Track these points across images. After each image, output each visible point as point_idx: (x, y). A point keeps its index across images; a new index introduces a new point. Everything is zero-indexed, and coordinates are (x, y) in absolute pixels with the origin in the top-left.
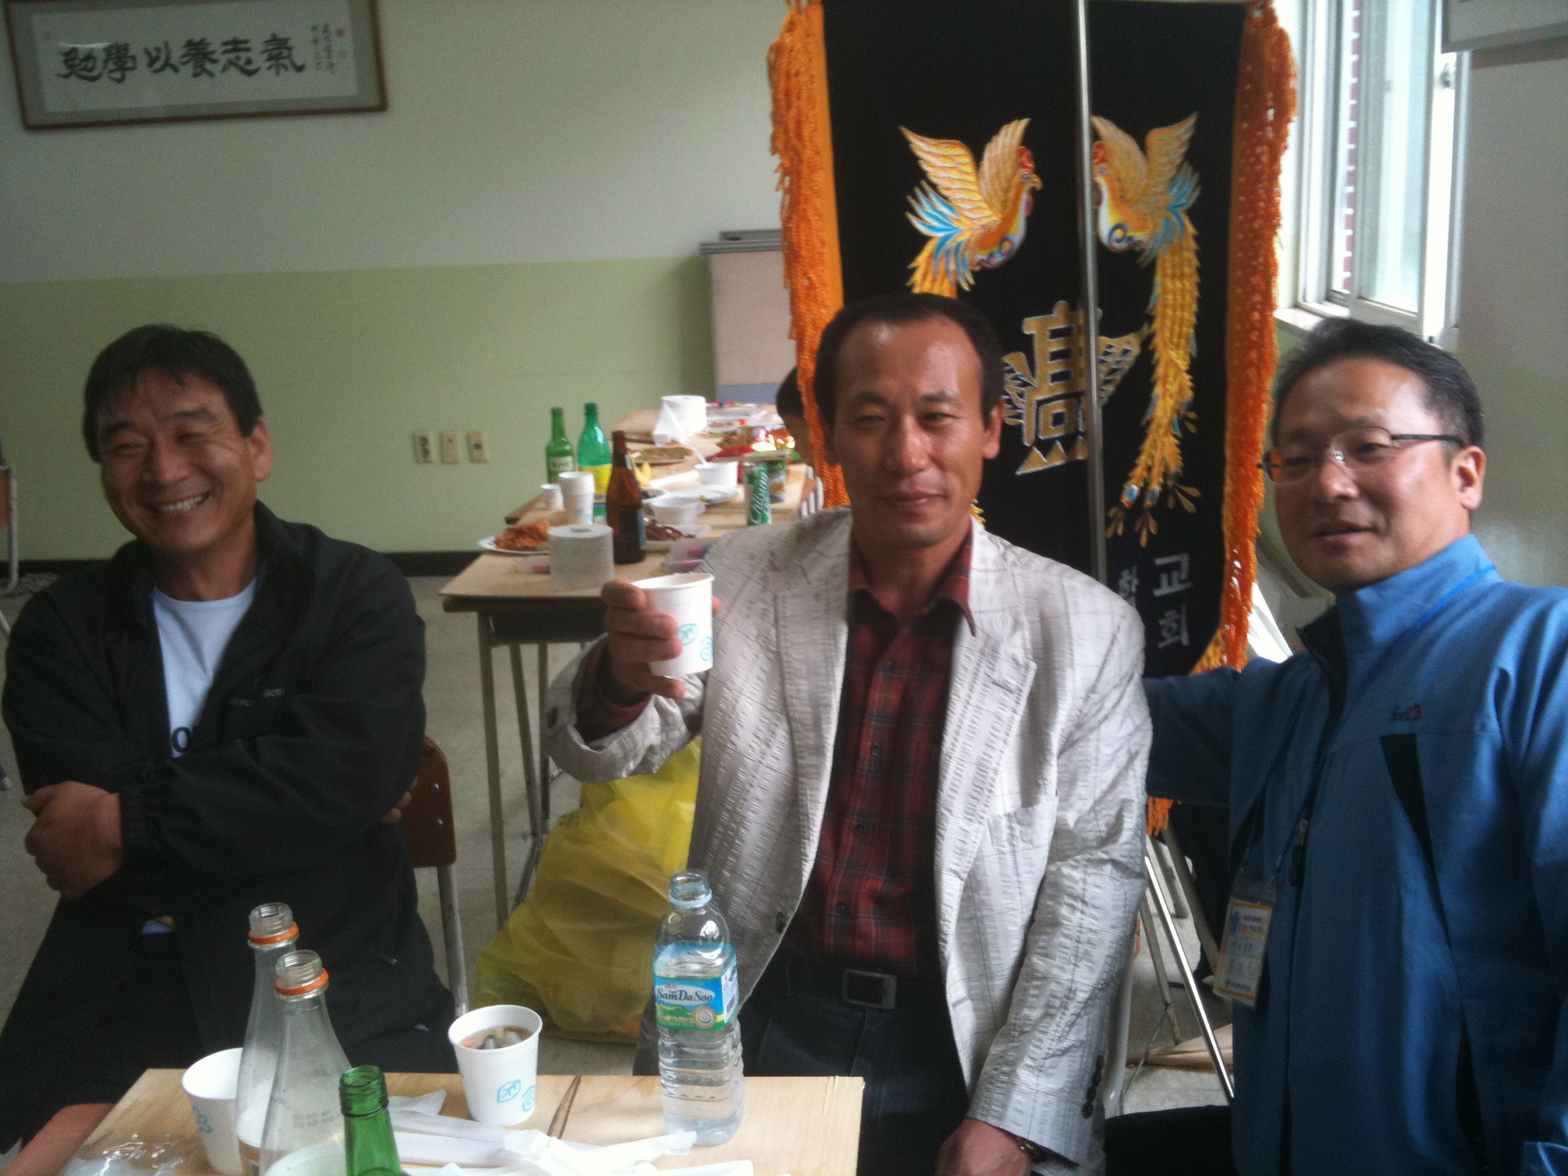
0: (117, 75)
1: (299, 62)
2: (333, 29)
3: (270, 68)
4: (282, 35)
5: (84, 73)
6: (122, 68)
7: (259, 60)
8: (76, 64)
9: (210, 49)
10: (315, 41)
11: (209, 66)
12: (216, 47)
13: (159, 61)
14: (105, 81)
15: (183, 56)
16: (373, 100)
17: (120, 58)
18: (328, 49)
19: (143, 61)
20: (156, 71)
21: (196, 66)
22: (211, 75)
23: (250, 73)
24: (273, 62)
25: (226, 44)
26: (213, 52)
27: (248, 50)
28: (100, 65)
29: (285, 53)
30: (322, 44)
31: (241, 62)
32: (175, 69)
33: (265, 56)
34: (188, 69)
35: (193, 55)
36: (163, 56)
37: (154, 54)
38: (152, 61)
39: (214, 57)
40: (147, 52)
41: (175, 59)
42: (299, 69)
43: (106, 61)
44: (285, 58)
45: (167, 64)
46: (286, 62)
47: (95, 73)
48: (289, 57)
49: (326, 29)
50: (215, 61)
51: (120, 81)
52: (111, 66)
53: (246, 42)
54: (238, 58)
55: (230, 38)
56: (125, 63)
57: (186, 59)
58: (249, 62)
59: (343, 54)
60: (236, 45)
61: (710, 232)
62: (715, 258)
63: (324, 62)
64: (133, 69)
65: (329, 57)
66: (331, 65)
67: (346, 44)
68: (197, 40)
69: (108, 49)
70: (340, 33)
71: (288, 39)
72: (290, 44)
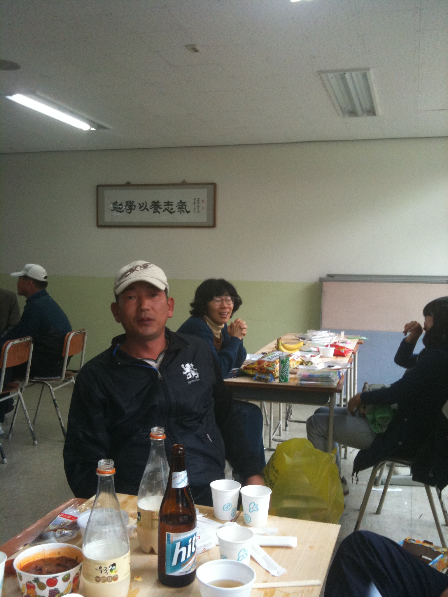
0: (129, 211)
1: (188, 210)
2: (201, 200)
4: (183, 201)
5: (119, 210)
6: (131, 209)
7: (175, 209)
8: (116, 207)
9: (160, 204)
10: (194, 204)
11: (159, 210)
12: (162, 203)
13: (143, 207)
14: (125, 212)
16: (211, 224)
17: (130, 205)
18: (198, 206)
19: (138, 206)
20: (141, 211)
21: (154, 210)
22: (159, 213)
23: (171, 213)
24: (180, 210)
25: (165, 203)
26: (161, 205)
27: (172, 205)
28: (124, 207)
29: (184, 207)
30: (197, 204)
31: (169, 209)
32: (148, 210)
33: (178, 207)
34: (152, 210)
35: (154, 206)
36: (145, 205)
37: (142, 205)
38: (141, 207)
39: (160, 207)
40: (139, 204)
41: (148, 207)
42: (188, 212)
43: (126, 206)
44: (184, 208)
45: (145, 208)
46: (184, 210)
47: (122, 210)
48: (185, 208)
49: (198, 200)
50: (161, 208)
51: (130, 213)
52: (127, 208)
53: (172, 202)
54: (168, 208)
55: (167, 201)
56: (132, 207)
57: (151, 207)
58: (172, 209)
59: (203, 208)
60: (168, 203)
61: (323, 274)
62: (324, 283)
63: (197, 211)
64: (134, 209)
65: (198, 209)
66: (199, 212)
67: (204, 205)
68: (156, 201)
69: (127, 202)
70: (203, 201)
71: (186, 202)
72: (186, 204)
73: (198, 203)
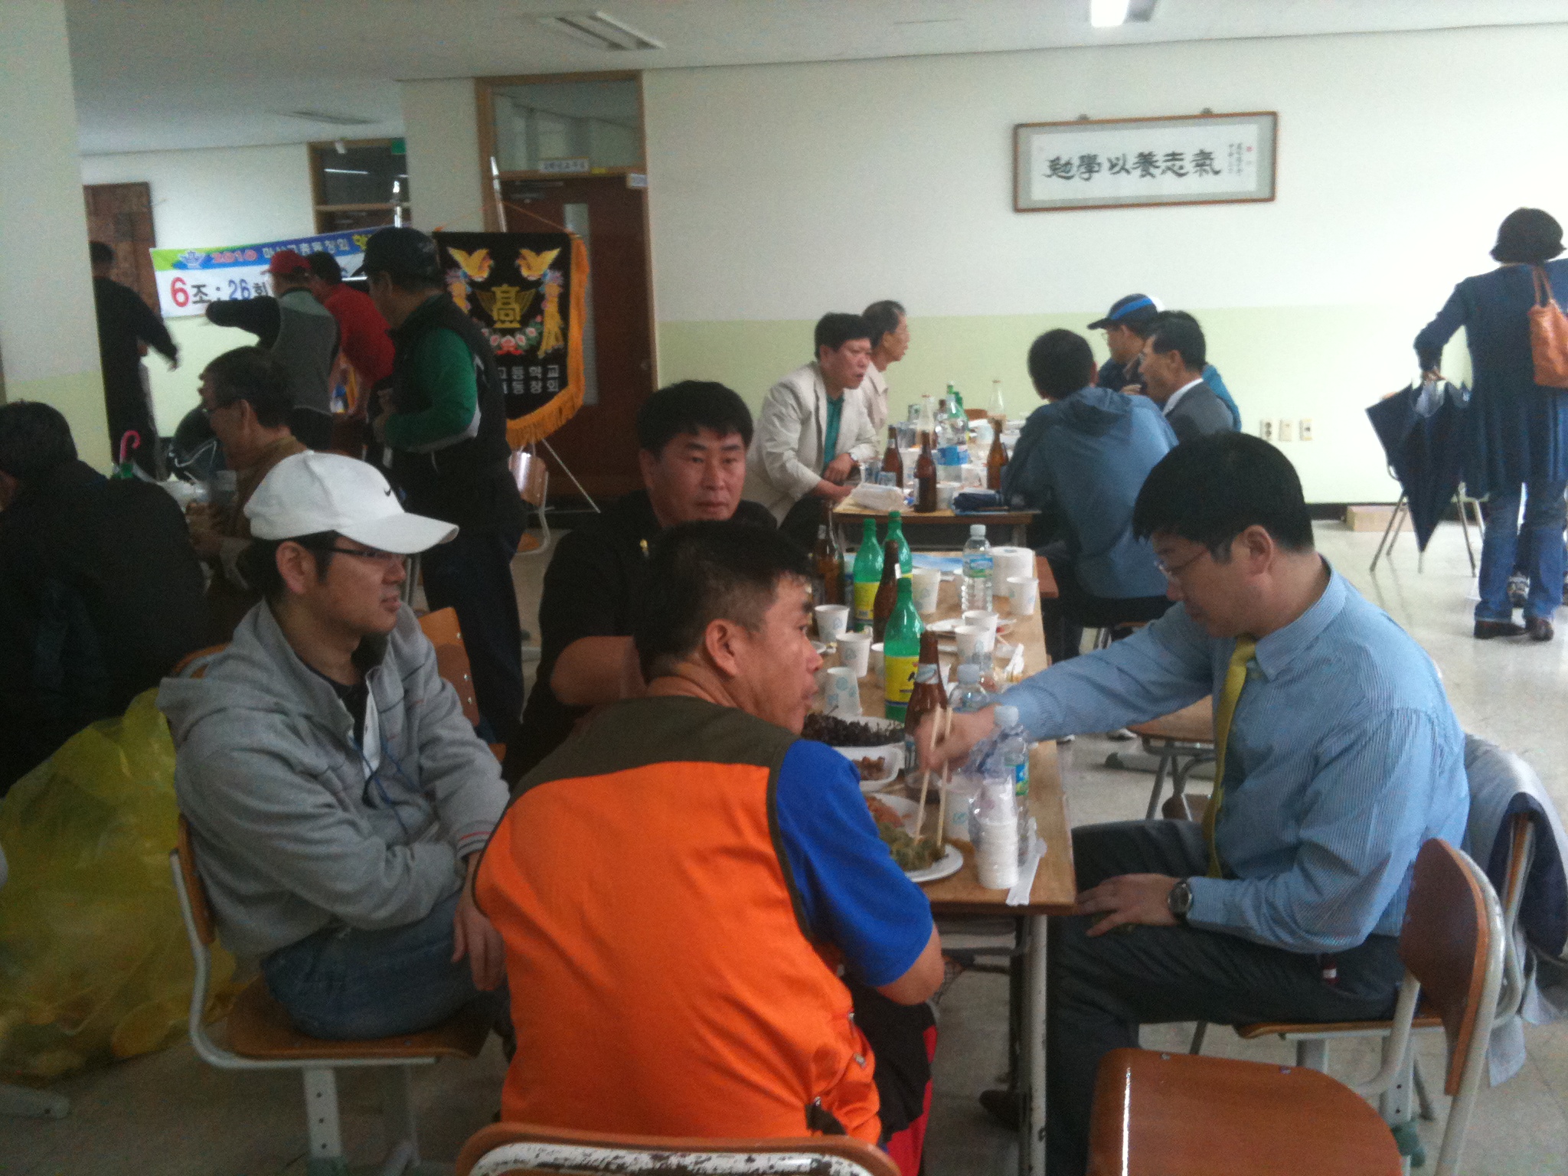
0: (1086, 176)
1: (1217, 167)
2: (1244, 146)
3: (1196, 172)
4: (1207, 150)
5: (1063, 174)
6: (1090, 171)
7: (1189, 165)
8: (1059, 168)
9: (1155, 159)
10: (1231, 155)
11: (1152, 170)
12: (1159, 157)
13: (1117, 166)
14: (1077, 179)
15: (1137, 163)
16: (1265, 194)
17: (1089, 164)
18: (1239, 160)
19: (1106, 165)
20: (1114, 174)
21: (1143, 170)
22: (1153, 176)
23: (1181, 175)
24: (1198, 168)
25: (1168, 155)
26: (1158, 161)
27: (1182, 160)
28: (1075, 169)
30: (1236, 156)
31: (1176, 168)
32: (1128, 172)
33: (1194, 163)
34: (1138, 172)
35: (1142, 163)
36: (1121, 163)
37: (1114, 161)
38: (1113, 166)
39: (1158, 164)
40: (1110, 160)
41: (1128, 166)
42: (1217, 173)
43: (1080, 166)
44: (1207, 165)
45: (1123, 168)
46: (1208, 168)
47: (1069, 175)
48: (1210, 165)
49: (1239, 146)
50: (1157, 167)
51: (1088, 179)
52: (1083, 169)
53: (1181, 154)
54: (1174, 165)
55: (1170, 152)
56: (1094, 167)
57: (1134, 166)
58: (1181, 168)
59: (1249, 163)
60: (1174, 156)
63: (1235, 168)
64: (1097, 171)
65: (1239, 165)
66: (1239, 171)
67: (1252, 157)
68: (1146, 152)
69: (1082, 158)
70: (1249, 149)
71: (1211, 153)
72: (1212, 156)
73: (1239, 153)
